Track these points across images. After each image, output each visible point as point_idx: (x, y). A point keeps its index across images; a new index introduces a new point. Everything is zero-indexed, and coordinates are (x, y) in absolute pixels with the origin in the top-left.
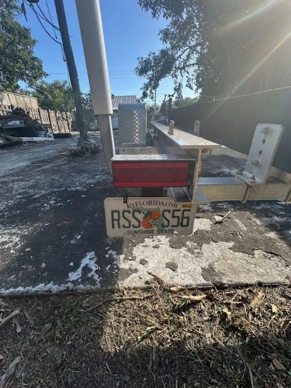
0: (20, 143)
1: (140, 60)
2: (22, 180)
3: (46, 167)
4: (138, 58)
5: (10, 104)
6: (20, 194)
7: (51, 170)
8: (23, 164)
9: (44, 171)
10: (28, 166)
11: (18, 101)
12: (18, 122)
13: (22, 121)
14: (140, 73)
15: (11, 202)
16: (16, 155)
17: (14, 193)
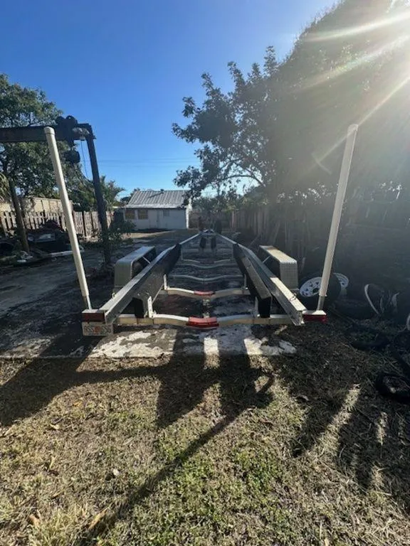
0: (49, 259)
1: (179, 173)
2: (51, 305)
3: (70, 291)
4: (177, 171)
5: (42, 211)
6: (50, 316)
7: (74, 295)
8: (51, 288)
9: (68, 296)
10: (55, 291)
11: (51, 206)
12: (49, 236)
13: (54, 235)
14: (179, 183)
15: (45, 321)
16: (46, 276)
17: (46, 315)
